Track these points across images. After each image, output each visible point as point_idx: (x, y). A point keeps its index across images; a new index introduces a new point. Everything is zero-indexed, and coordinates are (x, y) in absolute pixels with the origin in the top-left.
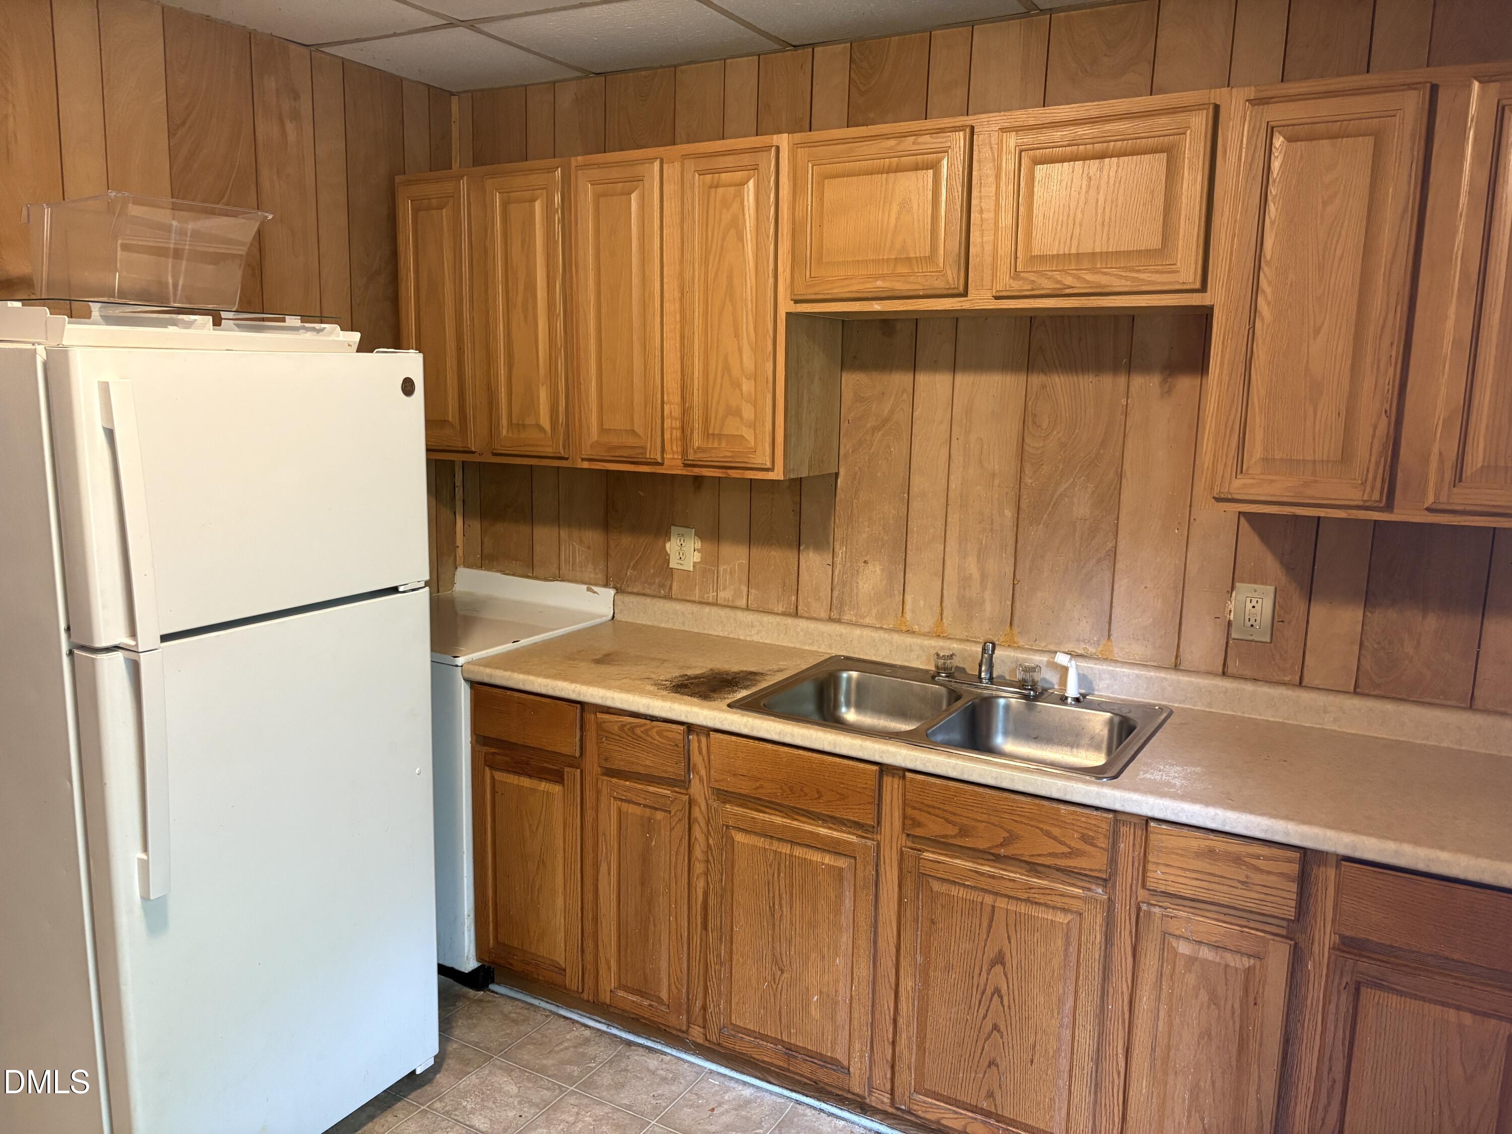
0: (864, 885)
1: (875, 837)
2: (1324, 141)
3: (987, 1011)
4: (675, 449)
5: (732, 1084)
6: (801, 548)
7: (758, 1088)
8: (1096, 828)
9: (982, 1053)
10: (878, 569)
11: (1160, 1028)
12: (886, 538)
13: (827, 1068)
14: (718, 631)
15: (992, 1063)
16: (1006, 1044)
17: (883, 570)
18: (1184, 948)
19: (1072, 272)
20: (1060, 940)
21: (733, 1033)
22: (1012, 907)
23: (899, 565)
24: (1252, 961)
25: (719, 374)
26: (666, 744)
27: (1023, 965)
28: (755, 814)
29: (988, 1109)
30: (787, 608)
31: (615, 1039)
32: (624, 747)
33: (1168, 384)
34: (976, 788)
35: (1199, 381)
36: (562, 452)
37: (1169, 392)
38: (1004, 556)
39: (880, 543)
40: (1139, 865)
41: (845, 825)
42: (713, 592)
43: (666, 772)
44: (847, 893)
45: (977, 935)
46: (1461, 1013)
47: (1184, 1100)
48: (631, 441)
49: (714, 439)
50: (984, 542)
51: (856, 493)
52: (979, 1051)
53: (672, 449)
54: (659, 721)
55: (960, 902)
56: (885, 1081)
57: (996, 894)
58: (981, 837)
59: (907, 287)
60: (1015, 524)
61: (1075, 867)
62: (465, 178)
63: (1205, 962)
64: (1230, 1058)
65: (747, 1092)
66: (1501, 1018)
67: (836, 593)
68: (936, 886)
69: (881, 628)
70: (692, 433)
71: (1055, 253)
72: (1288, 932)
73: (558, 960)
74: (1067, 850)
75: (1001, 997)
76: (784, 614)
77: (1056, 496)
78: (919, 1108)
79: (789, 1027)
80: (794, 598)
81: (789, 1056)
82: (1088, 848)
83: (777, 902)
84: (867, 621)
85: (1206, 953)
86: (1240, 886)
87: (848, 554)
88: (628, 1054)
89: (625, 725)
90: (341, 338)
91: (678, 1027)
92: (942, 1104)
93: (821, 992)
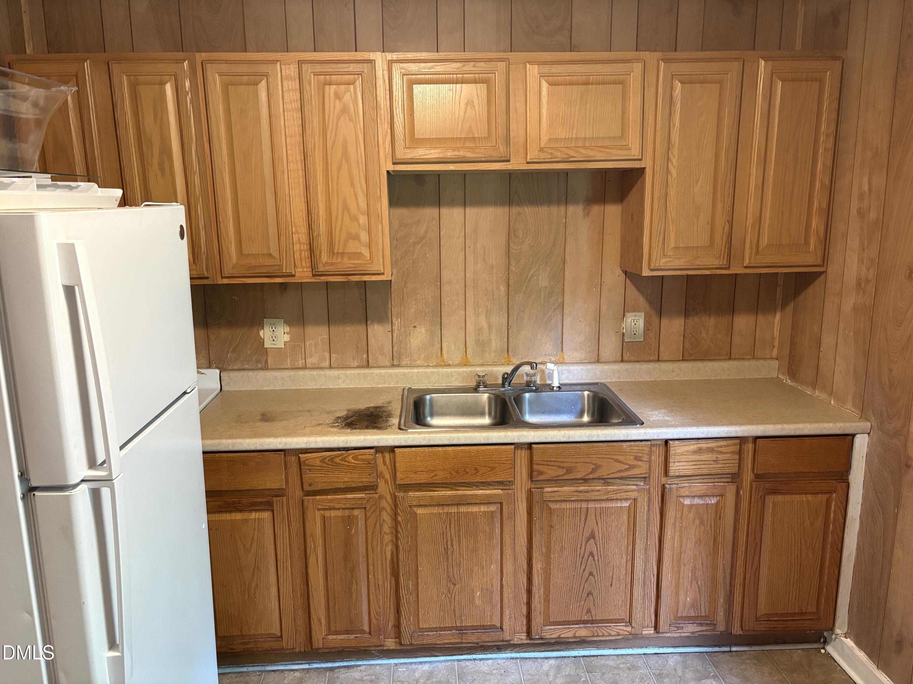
0: (508, 517)
1: (511, 487)
2: (698, 85)
3: (585, 567)
4: (304, 264)
5: (414, 666)
6: (368, 323)
7: (430, 662)
8: (642, 452)
9: (583, 591)
10: (423, 330)
11: (676, 545)
12: (427, 310)
13: (487, 632)
14: (312, 386)
15: (590, 593)
16: (597, 581)
17: (426, 330)
18: (687, 502)
19: (573, 148)
20: (625, 516)
21: (421, 634)
22: (598, 505)
23: (437, 326)
24: (718, 498)
25: (340, 212)
26: (361, 464)
27: (605, 535)
28: (431, 493)
29: (588, 619)
30: (360, 363)
31: (319, 670)
32: (326, 473)
33: (587, 210)
34: (575, 445)
35: (603, 208)
36: (206, 274)
37: (588, 214)
38: (501, 313)
39: (424, 314)
40: (662, 465)
41: (491, 485)
42: (302, 360)
43: (362, 482)
44: (497, 525)
45: (578, 526)
46: (807, 495)
47: (689, 576)
48: (268, 262)
49: (337, 256)
50: (489, 307)
51: (405, 284)
52: (582, 589)
53: (302, 265)
54: (351, 450)
55: (568, 511)
56: (522, 627)
57: (588, 501)
58: (579, 471)
59: (475, 155)
60: (507, 294)
61: (632, 475)
62: (88, 61)
63: (697, 505)
64: (710, 548)
65: (426, 667)
66: (822, 493)
67: (395, 349)
68: (553, 506)
69: (428, 366)
70: (320, 253)
71: (564, 137)
72: (732, 480)
73: (274, 632)
74: (627, 467)
75: (593, 556)
76: (359, 367)
77: (529, 276)
78: (547, 634)
79: (461, 617)
80: (365, 356)
81: (462, 634)
82: (639, 463)
83: (449, 544)
84: (418, 362)
85: (697, 501)
86: (713, 463)
87: (403, 323)
88: (336, 676)
89: (325, 458)
90: (99, 194)
91: (379, 644)
92: (560, 627)
93: (482, 589)
